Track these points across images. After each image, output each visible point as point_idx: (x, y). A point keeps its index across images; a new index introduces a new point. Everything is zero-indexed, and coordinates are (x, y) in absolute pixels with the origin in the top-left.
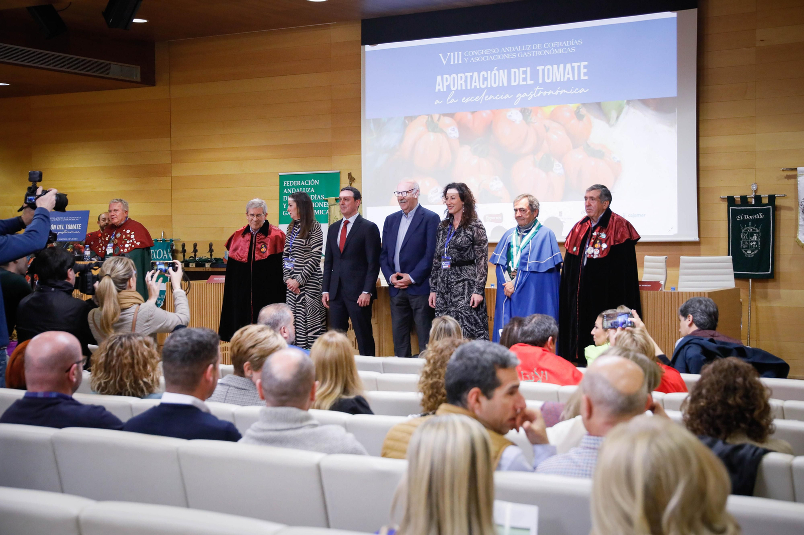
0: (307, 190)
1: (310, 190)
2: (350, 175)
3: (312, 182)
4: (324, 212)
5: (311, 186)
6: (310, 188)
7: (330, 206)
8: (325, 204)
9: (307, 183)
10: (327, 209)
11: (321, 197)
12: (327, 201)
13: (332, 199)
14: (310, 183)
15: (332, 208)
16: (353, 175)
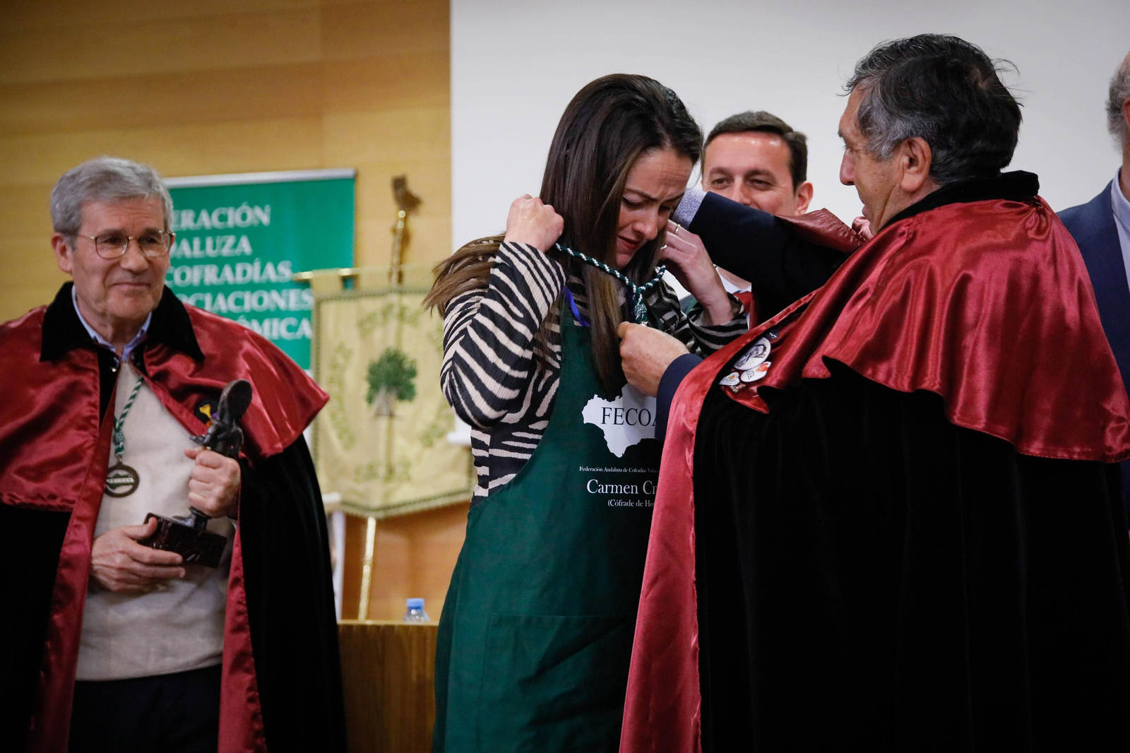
0: (223, 244)
1: (235, 246)
2: (399, 184)
3: (244, 217)
4: (290, 329)
5: (237, 232)
6: (231, 240)
7: (319, 303)
8: (293, 300)
9: (223, 218)
10: (302, 314)
11: (277, 272)
12: (305, 284)
13: (326, 279)
14: (234, 217)
15: (329, 311)
16: (415, 187)
